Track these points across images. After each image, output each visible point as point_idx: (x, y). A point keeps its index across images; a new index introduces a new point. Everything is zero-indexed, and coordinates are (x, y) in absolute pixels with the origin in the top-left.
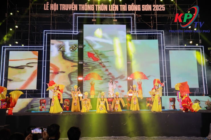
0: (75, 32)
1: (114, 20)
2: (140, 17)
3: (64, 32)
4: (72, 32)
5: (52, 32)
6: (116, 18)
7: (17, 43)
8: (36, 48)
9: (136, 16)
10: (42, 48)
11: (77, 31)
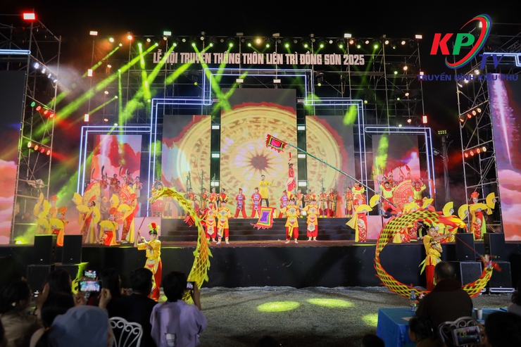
0: (206, 102)
1: (275, 81)
2: (320, 76)
3: (187, 102)
4: (200, 102)
5: (167, 101)
6: (279, 78)
7: (106, 120)
8: (139, 129)
9: (315, 73)
10: (148, 129)
11: (210, 100)
